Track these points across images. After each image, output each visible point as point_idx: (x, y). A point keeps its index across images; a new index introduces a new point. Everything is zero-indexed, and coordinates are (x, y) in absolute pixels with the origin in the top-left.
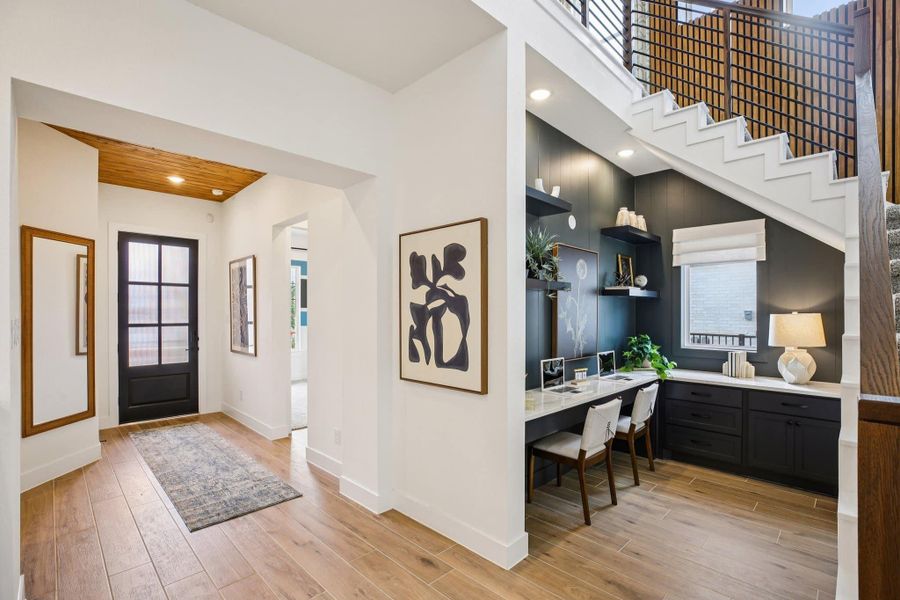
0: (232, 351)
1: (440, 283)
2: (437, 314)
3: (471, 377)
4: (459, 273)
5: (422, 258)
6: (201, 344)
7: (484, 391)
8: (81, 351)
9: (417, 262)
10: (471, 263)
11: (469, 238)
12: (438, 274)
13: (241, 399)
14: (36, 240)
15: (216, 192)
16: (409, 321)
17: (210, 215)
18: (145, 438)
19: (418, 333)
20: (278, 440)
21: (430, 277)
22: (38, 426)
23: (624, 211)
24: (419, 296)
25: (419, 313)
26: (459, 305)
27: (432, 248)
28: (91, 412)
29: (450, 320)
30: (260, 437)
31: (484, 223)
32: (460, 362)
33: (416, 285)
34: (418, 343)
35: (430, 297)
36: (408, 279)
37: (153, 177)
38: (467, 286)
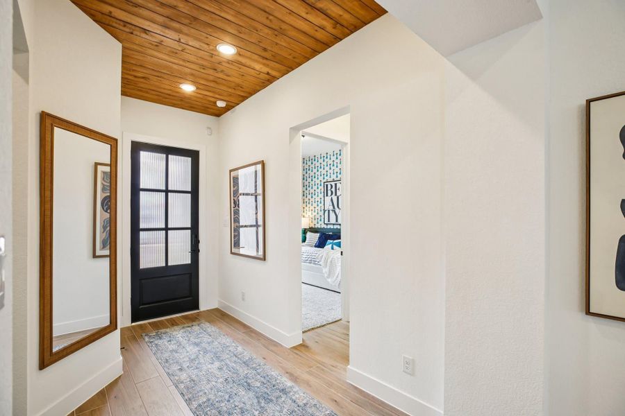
0: (232, 253)
6: (201, 246)
8: (98, 253)
13: (243, 299)
14: (57, 131)
15: (221, 104)
17: (209, 128)
18: (159, 342)
20: (295, 348)
22: (58, 352)
28: (113, 326)
30: (276, 344)
37: (166, 85)
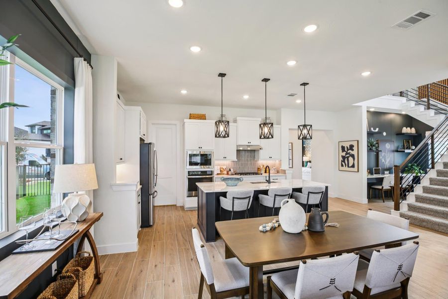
1: (348, 152)
2: (348, 158)
3: (355, 169)
4: (353, 150)
5: (344, 147)
7: (358, 171)
9: (343, 148)
10: (355, 148)
11: (355, 144)
12: (348, 150)
16: (341, 159)
19: (343, 161)
21: (346, 150)
23: (404, 128)
24: (344, 154)
25: (344, 157)
26: (353, 156)
27: (347, 145)
29: (351, 159)
31: (358, 141)
32: (353, 166)
33: (343, 152)
34: (343, 163)
35: (346, 154)
36: (341, 151)
38: (355, 152)
